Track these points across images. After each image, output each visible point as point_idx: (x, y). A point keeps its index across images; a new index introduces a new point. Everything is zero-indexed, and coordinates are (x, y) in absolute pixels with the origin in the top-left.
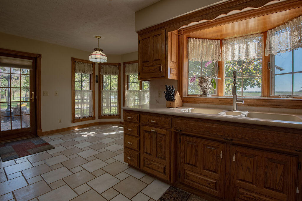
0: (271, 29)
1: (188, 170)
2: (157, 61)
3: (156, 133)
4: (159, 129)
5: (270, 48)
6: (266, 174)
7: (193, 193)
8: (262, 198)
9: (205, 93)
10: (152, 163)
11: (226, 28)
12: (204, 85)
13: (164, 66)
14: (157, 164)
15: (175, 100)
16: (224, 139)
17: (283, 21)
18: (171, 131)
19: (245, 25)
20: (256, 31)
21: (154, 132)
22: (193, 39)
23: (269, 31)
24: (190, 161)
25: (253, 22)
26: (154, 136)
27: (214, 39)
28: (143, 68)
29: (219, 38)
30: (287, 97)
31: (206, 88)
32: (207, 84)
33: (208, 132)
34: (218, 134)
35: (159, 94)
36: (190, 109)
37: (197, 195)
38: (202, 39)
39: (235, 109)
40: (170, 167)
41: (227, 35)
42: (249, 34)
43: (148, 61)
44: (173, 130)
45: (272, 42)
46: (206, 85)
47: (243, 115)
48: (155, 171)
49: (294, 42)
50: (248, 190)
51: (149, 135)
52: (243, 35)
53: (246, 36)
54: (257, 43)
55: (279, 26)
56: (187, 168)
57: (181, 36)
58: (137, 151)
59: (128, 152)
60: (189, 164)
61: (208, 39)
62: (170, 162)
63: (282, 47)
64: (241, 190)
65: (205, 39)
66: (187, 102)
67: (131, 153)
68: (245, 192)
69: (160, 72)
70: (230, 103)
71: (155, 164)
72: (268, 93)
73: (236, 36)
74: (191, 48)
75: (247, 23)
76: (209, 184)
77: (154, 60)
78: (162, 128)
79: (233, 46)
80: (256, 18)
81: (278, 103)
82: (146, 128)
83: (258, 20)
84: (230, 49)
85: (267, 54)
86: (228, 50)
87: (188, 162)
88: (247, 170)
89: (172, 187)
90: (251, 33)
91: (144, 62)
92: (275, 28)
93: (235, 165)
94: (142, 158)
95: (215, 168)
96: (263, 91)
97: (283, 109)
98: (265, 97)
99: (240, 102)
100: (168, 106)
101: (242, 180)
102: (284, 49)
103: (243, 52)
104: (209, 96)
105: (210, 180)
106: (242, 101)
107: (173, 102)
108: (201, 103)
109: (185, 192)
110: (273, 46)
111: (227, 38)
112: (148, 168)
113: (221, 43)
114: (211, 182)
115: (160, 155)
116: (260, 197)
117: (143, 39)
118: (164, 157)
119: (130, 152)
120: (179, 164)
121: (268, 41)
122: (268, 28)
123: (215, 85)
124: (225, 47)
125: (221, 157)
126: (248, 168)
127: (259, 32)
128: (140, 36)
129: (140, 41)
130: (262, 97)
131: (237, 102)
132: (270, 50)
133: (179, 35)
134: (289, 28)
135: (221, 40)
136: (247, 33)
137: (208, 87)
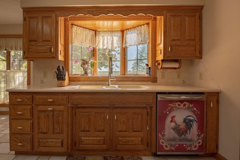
0: (126, 30)
1: (83, 137)
2: (47, 42)
3: (53, 111)
4: (56, 107)
5: (126, 42)
6: (133, 122)
7: (86, 155)
8: (132, 139)
9: (86, 73)
10: (48, 141)
11: (99, 23)
12: (86, 66)
13: (55, 47)
14: (54, 140)
15: (65, 79)
16: (110, 105)
17: (133, 26)
18: (68, 107)
19: (111, 24)
20: (118, 30)
21: (51, 110)
22: (76, 26)
23: (125, 31)
24: (84, 128)
25: (116, 24)
26: (51, 114)
27: (91, 30)
28: (30, 47)
29: (94, 29)
30: (135, 75)
31: (87, 69)
32: (89, 66)
33: (99, 102)
34: (106, 102)
35: (45, 74)
36: (78, 86)
37: (90, 155)
38: (82, 28)
39: (110, 84)
40: (68, 139)
41: (99, 28)
42: (113, 30)
43: (36, 41)
44: (70, 105)
45: (127, 38)
46: (87, 66)
47: (116, 87)
48: (51, 148)
49: (139, 41)
50: (124, 137)
51: (45, 115)
52: (110, 30)
53: (112, 31)
54: (118, 38)
55: (131, 28)
56: (82, 135)
57: (67, 22)
58: (30, 134)
59: (18, 138)
60: (83, 131)
61: (87, 29)
62: (68, 135)
63: (132, 43)
64: (120, 139)
65: (85, 28)
66: (73, 81)
67: (21, 138)
68: (122, 139)
69: (50, 53)
70: (106, 80)
71: (52, 140)
72: (124, 72)
73: (105, 30)
74: (74, 33)
75: (112, 23)
76: (99, 142)
77: (44, 41)
78: (59, 105)
79: (103, 37)
80: (118, 22)
81: (132, 79)
82: (41, 108)
83: (119, 23)
84: (102, 39)
85: (124, 47)
86: (100, 40)
87: (83, 130)
88: (123, 124)
89: (69, 157)
90: (115, 30)
91: (30, 41)
92: (128, 29)
93: (116, 122)
94: (36, 140)
95: (103, 128)
96: (121, 71)
97: (135, 82)
98: (123, 75)
99: (113, 79)
100: (59, 85)
101: (120, 131)
102: (133, 44)
103: (110, 42)
104: (89, 75)
105: (100, 139)
106: (114, 78)
107: (64, 81)
108: (85, 81)
109: (81, 156)
110: (127, 41)
111: (100, 30)
112: (43, 148)
113: (96, 33)
114: (101, 140)
115: (57, 130)
116: (130, 139)
117: (30, 17)
118: (62, 131)
119: (19, 137)
120: (74, 134)
121: (124, 37)
122: (125, 29)
123: (93, 67)
124: (98, 37)
125: (108, 119)
126: (124, 122)
127: (119, 30)
128: (25, 13)
129: (26, 19)
130: (121, 75)
131: (111, 79)
132: (125, 44)
133: (65, 21)
134: (136, 31)
135: (96, 31)
136: (112, 30)
137: (89, 68)
